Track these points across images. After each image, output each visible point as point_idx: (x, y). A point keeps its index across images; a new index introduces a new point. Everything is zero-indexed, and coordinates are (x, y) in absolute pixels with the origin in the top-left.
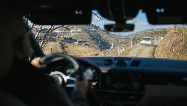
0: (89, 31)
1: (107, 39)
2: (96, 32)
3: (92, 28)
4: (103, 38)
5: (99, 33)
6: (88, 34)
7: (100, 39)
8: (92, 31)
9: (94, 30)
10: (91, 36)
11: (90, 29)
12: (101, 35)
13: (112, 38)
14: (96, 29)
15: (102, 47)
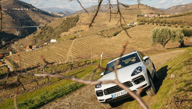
0: (15, 12)
1: (38, 21)
2: (25, 13)
3: (20, 8)
4: (33, 19)
5: (28, 14)
6: (10, 17)
7: (28, 21)
8: (19, 11)
9: (22, 9)
10: (13, 19)
11: (16, 9)
12: (31, 16)
13: (43, 19)
14: (24, 9)
15: (26, 32)
